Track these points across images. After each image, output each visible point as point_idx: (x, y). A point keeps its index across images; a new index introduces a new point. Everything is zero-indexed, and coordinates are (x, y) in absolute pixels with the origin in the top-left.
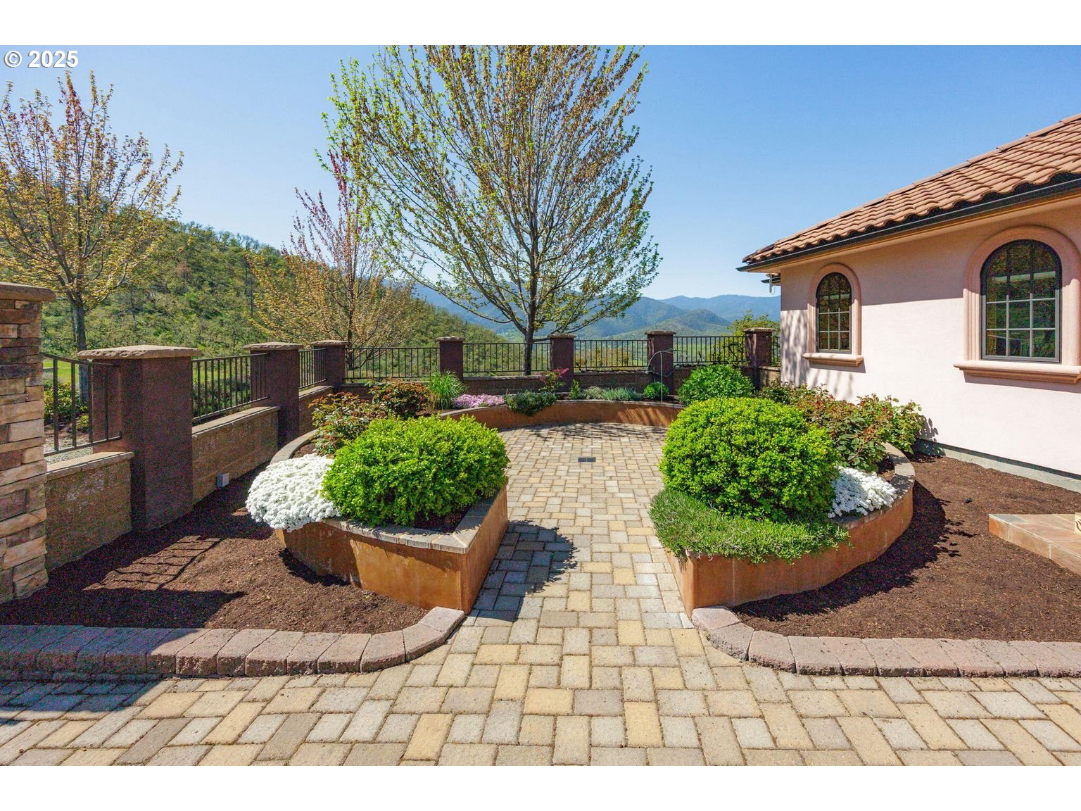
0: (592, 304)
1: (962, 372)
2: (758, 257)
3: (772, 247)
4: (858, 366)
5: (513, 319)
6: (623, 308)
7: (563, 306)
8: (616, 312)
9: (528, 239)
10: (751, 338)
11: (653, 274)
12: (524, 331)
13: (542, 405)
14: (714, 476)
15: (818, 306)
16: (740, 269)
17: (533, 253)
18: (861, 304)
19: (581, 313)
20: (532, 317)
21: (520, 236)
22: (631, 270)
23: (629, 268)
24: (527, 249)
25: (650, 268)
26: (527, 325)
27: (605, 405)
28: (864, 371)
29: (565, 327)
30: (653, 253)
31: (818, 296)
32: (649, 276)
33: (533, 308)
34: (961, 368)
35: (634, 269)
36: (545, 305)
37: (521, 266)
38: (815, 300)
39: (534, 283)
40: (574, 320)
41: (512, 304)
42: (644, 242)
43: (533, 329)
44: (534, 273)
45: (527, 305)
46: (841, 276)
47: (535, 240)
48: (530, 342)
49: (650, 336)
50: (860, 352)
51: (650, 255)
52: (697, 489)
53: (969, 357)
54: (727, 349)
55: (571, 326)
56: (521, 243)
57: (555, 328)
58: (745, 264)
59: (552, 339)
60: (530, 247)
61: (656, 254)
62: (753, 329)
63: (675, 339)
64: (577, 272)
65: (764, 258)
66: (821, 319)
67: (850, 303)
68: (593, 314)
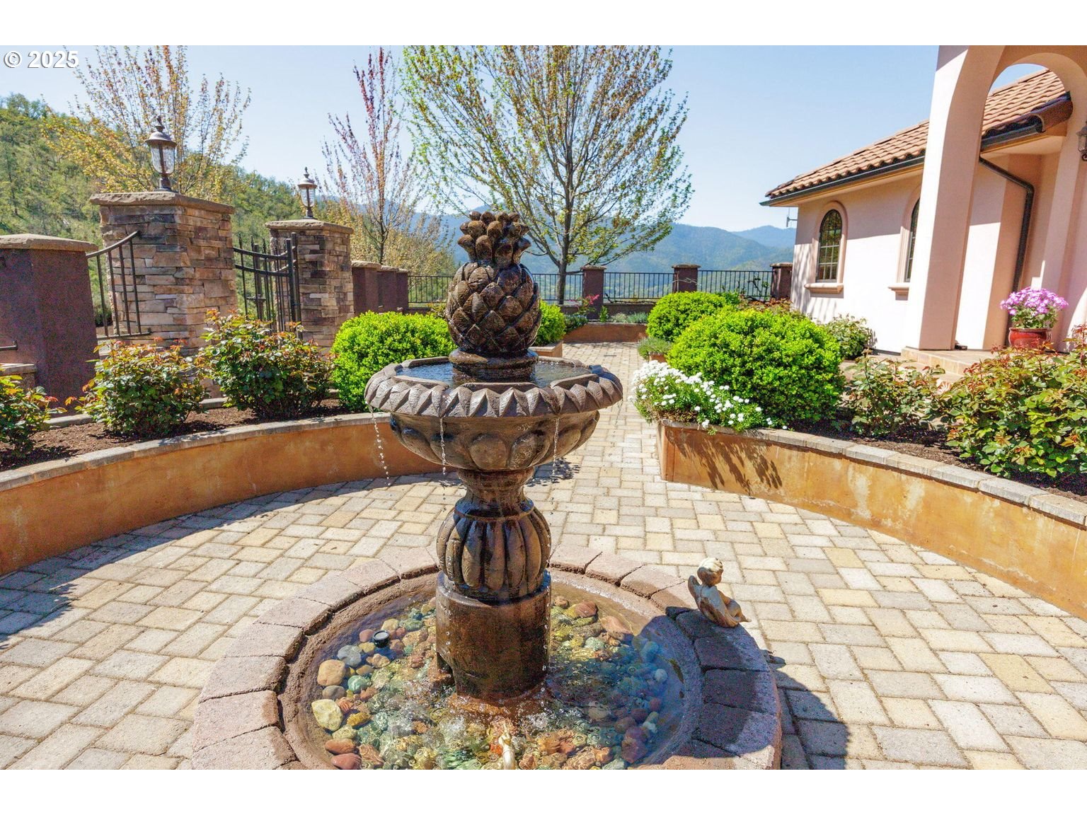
0: (622, 237)
1: (894, 293)
2: (777, 193)
3: (792, 182)
4: (838, 293)
5: (549, 253)
6: (654, 242)
7: (596, 239)
8: (646, 246)
9: (563, 170)
10: (776, 273)
11: (684, 206)
12: (557, 263)
13: (576, 325)
14: (669, 326)
15: (820, 240)
16: (763, 204)
17: (568, 185)
18: (846, 239)
19: (612, 247)
20: (566, 249)
21: (555, 167)
22: (663, 203)
23: (661, 200)
24: (562, 182)
25: (682, 201)
26: (560, 258)
27: (628, 327)
28: (842, 297)
29: (596, 261)
30: (685, 185)
31: (821, 231)
32: (680, 209)
33: (567, 241)
34: (893, 289)
35: (666, 202)
36: (578, 238)
37: (555, 198)
38: (818, 234)
39: (568, 217)
40: (605, 254)
41: (547, 237)
42: (677, 174)
43: (566, 262)
44: (569, 206)
45: (561, 238)
46: (837, 212)
47: (571, 172)
48: (563, 274)
49: (676, 269)
50: (841, 281)
51: (682, 186)
52: (660, 333)
53: (898, 281)
54: (751, 283)
55: (602, 259)
56: (557, 173)
57: (586, 261)
58: (768, 199)
59: (584, 270)
60: (565, 180)
61: (689, 186)
62: (778, 264)
63: (699, 273)
64: (609, 206)
65: (781, 194)
66: (821, 252)
67: (840, 238)
68: (624, 246)
